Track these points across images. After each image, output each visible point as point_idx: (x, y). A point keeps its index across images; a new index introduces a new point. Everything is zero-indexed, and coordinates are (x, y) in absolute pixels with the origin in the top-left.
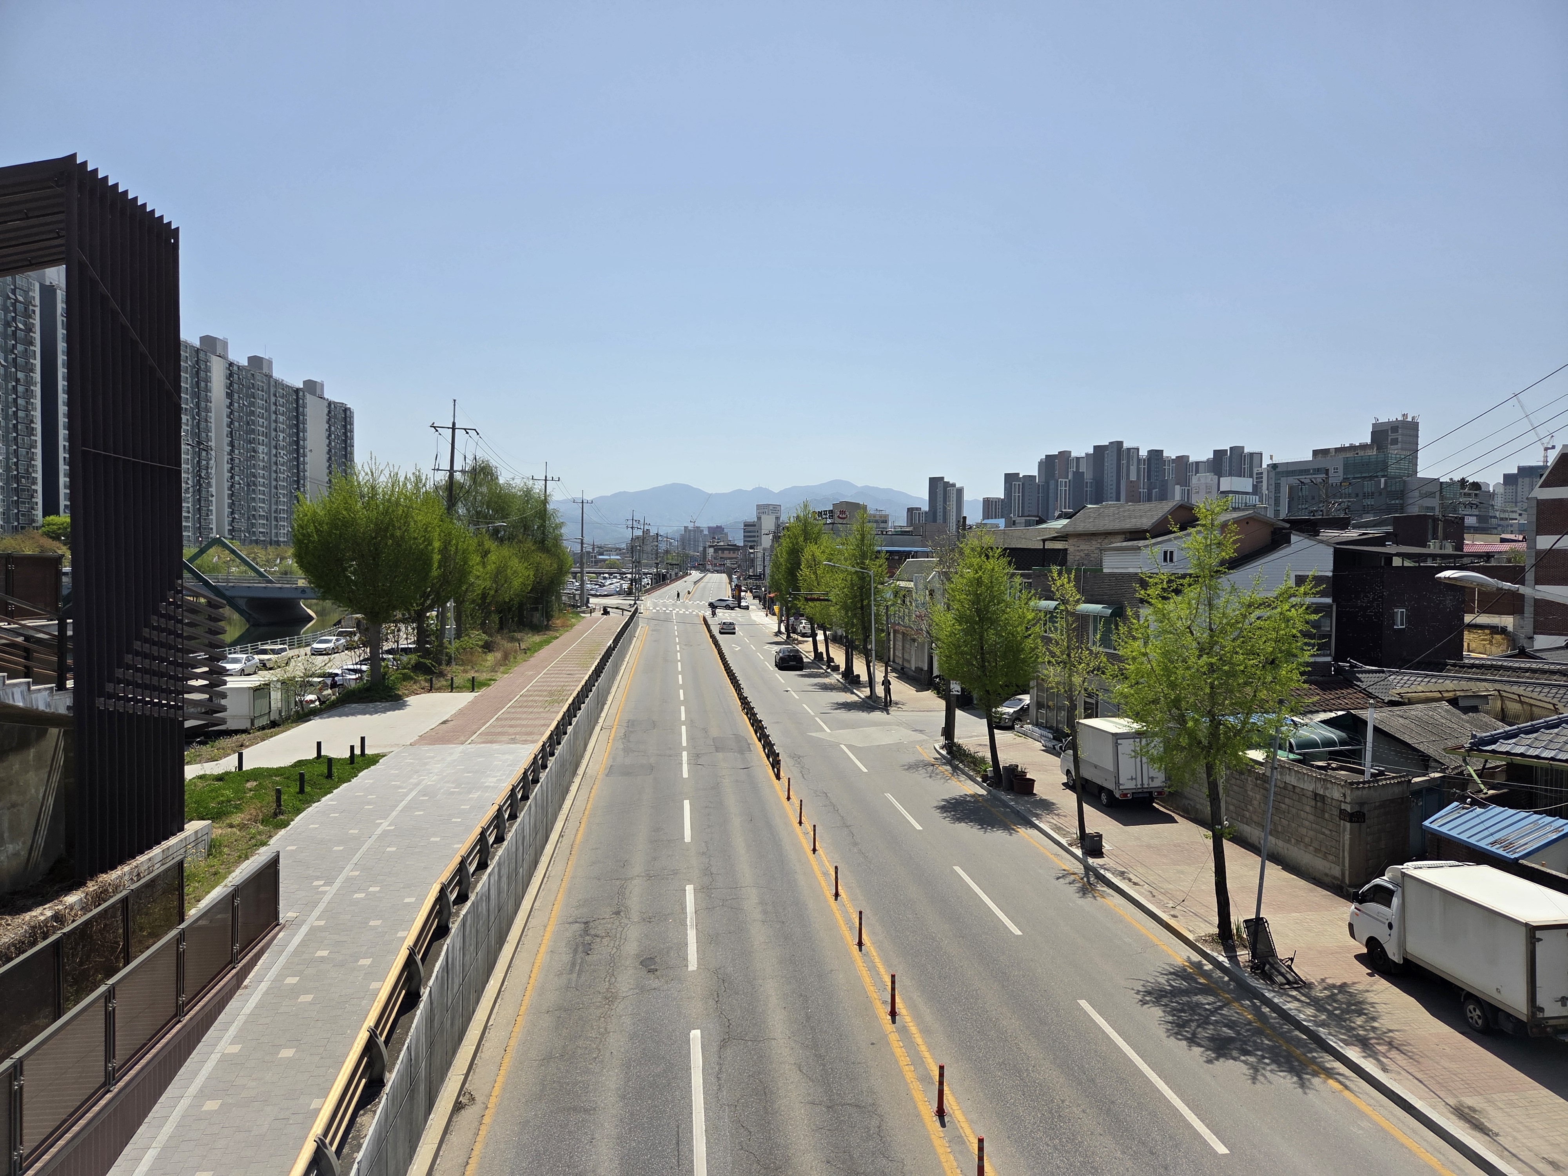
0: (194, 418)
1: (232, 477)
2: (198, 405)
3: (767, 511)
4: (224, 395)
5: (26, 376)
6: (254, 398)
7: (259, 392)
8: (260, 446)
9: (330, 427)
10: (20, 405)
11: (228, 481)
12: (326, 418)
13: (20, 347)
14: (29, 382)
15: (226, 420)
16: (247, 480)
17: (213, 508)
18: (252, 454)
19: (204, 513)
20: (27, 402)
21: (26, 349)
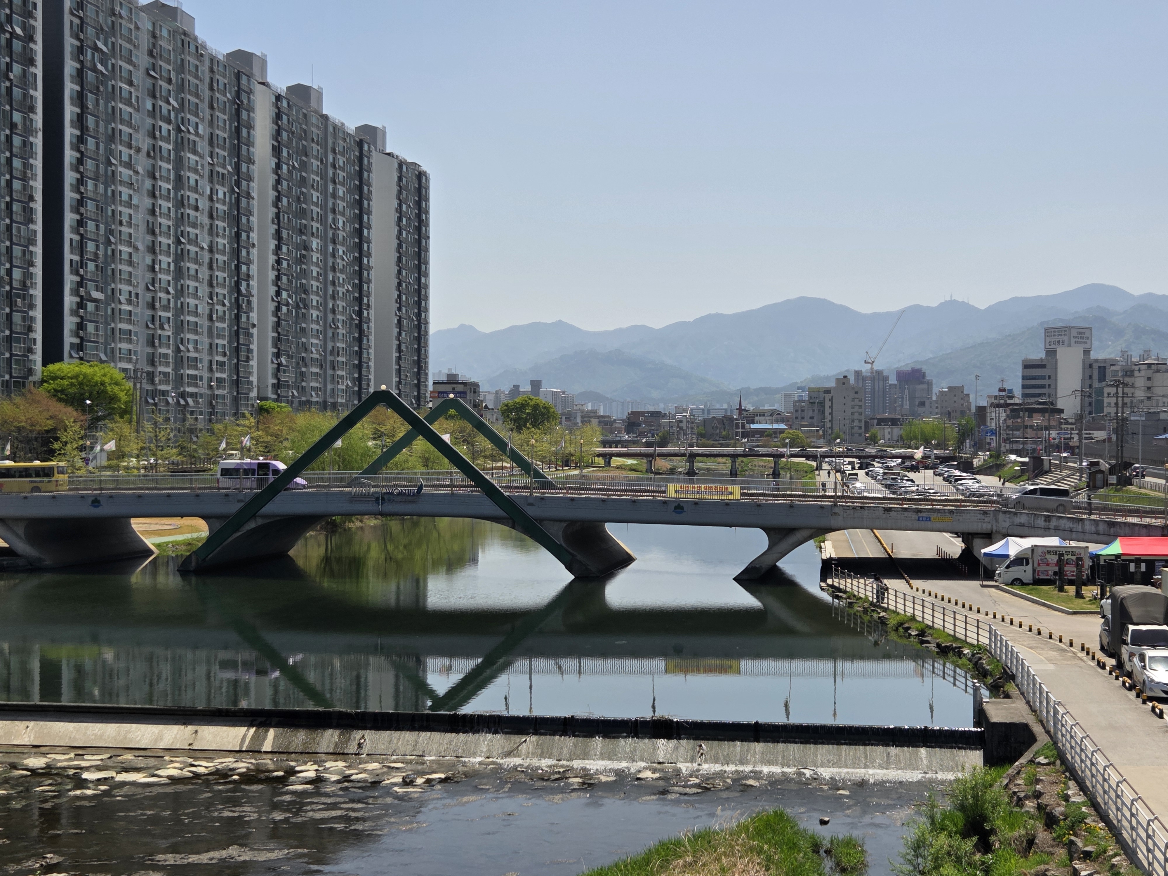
0: (232, 191)
1: (278, 293)
2: (237, 168)
3: (1066, 338)
4: (269, 150)
5: (24, 118)
6: (306, 155)
7: (314, 145)
8: (313, 239)
9: (400, 205)
10: (17, 169)
11: (273, 300)
12: (395, 189)
13: (17, 68)
14: (28, 130)
15: (272, 194)
16: (296, 297)
17: (254, 347)
18: (303, 252)
19: (243, 354)
20: (24, 164)
21: (24, 71)
